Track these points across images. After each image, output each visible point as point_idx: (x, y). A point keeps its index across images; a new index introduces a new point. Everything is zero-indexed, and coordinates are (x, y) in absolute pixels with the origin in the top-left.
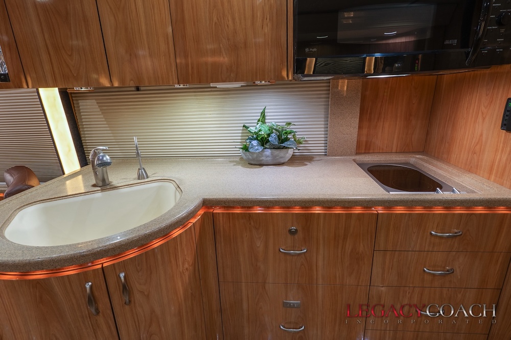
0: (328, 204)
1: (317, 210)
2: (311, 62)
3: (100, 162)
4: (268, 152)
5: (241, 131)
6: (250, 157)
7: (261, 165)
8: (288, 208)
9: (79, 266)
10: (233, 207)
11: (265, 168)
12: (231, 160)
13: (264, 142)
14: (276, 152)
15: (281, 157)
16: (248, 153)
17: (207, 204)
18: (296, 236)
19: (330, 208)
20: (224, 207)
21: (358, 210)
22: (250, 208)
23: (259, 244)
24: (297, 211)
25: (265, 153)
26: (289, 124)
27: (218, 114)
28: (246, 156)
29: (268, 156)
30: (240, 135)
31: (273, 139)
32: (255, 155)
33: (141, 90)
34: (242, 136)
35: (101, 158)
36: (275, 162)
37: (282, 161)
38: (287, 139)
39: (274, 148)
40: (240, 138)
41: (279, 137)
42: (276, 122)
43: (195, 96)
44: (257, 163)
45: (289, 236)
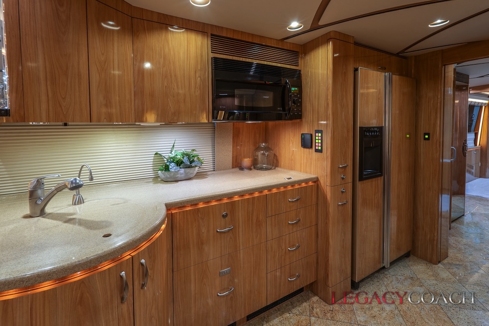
0: (241, 194)
1: (236, 198)
2: (221, 113)
3: (74, 185)
4: (182, 171)
5: (153, 158)
6: (168, 176)
7: (177, 181)
8: (220, 200)
9: (112, 261)
10: (184, 207)
11: (180, 182)
12: (147, 181)
13: (179, 163)
14: (188, 170)
15: (191, 174)
16: (167, 173)
17: (169, 207)
18: (227, 218)
19: (243, 196)
20: (179, 208)
21: (256, 194)
22: (196, 204)
23: (204, 230)
24: (225, 201)
25: (180, 171)
26: (194, 150)
27: (134, 145)
28: (164, 175)
29: (182, 174)
30: (152, 161)
31: (185, 160)
32: (172, 174)
33: (69, 125)
34: (153, 162)
35: (74, 182)
36: (187, 177)
37: (192, 176)
38: (193, 161)
39: (186, 168)
40: (152, 163)
41: (189, 158)
42: (185, 150)
43: (113, 131)
44: (173, 180)
45: (222, 219)
